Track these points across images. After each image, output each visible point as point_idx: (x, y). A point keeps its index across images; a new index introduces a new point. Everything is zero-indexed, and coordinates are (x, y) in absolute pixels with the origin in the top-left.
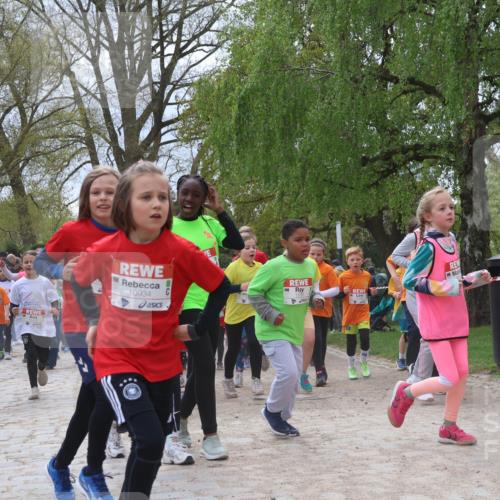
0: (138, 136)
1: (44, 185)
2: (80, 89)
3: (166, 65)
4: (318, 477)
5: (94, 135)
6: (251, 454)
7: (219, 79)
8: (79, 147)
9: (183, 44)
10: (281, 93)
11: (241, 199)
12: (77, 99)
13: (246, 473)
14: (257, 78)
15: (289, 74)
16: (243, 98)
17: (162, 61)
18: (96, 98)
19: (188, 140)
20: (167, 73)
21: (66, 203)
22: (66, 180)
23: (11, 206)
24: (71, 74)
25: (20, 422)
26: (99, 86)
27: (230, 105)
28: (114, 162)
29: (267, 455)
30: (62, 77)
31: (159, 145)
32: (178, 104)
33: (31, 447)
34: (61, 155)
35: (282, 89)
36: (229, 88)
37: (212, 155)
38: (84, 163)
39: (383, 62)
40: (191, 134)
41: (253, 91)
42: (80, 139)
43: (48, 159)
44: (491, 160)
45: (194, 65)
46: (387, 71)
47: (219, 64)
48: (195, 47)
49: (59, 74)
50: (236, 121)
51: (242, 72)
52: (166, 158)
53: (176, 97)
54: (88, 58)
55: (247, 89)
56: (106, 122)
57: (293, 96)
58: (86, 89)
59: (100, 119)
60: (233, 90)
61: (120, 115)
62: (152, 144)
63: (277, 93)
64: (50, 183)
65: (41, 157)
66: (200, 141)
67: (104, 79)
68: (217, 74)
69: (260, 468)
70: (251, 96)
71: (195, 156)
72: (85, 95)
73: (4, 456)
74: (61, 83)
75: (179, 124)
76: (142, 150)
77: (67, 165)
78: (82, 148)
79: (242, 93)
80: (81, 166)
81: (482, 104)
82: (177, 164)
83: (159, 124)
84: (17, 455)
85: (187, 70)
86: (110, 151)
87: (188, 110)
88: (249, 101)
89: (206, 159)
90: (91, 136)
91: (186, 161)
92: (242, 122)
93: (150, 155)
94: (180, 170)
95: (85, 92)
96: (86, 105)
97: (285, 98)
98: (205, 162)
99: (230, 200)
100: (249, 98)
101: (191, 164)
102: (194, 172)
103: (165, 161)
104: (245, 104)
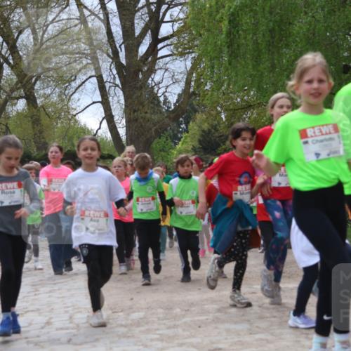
0: (137, 51)
1: (55, 98)
2: (85, 10)
5: (98, 51)
8: (84, 62)
10: (267, 9)
11: (231, 107)
12: (83, 20)
16: (233, 14)
18: (99, 18)
19: (182, 55)
21: (74, 113)
22: (74, 93)
23: (26, 116)
25: (38, 310)
26: (101, 7)
27: (221, 22)
28: (117, 76)
29: (262, 340)
30: (68, 1)
31: (156, 59)
32: (173, 21)
33: (48, 333)
34: (69, 70)
35: (269, 4)
37: (204, 68)
38: (90, 77)
40: (185, 49)
41: (242, 7)
50: (227, 35)
53: (171, 15)
55: (236, 6)
56: (108, 41)
57: (278, 11)
58: (90, 11)
59: (103, 36)
60: (224, 7)
61: (121, 33)
62: (150, 59)
63: (264, 9)
64: (59, 96)
65: (51, 72)
66: (193, 55)
70: (240, 13)
71: (189, 68)
72: (89, 15)
73: (25, 340)
74: (68, 5)
75: (174, 40)
76: (141, 64)
77: (75, 80)
78: (88, 64)
79: (231, 10)
80: (87, 80)
82: (173, 76)
83: (156, 41)
84: (36, 339)
86: (113, 66)
87: (182, 27)
88: (238, 16)
89: (199, 70)
90: (95, 53)
91: (181, 73)
92: (232, 36)
93: (148, 69)
94: (176, 82)
95: (89, 13)
96: (90, 25)
97: (271, 13)
98: (198, 74)
99: (221, 107)
100: (238, 14)
101: (185, 77)
102: (188, 83)
103: (162, 74)
104: (235, 19)
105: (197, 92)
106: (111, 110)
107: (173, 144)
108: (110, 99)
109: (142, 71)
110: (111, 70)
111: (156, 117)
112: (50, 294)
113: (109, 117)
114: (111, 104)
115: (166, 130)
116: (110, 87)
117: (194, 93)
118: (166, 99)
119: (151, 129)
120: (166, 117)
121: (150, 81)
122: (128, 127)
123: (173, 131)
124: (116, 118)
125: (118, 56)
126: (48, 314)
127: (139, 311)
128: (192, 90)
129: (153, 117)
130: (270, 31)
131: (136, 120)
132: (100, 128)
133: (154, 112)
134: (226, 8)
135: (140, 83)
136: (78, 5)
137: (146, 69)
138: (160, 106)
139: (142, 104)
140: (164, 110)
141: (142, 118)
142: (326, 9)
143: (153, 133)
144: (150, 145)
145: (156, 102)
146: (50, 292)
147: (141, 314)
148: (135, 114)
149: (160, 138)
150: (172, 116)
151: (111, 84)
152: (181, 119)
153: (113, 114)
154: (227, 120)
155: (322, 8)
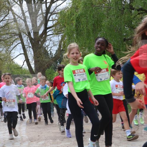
1: (4, 52)
2: (16, 16)
3: (48, 6)
7: (68, 11)
8: (16, 37)
10: (92, 15)
12: (15, 20)
15: (95, 8)
16: (77, 18)
17: (46, 5)
18: (22, 19)
19: (57, 34)
20: (48, 9)
21: (12, 59)
22: (12, 50)
24: (12, 10)
26: (23, 14)
27: (73, 21)
28: (30, 43)
30: (9, 12)
31: (46, 36)
32: (53, 20)
34: (10, 41)
35: (92, 14)
36: (72, 14)
38: (19, 44)
39: (130, 3)
41: (81, 15)
42: (16, 35)
43: (5, 42)
45: (58, 6)
46: (132, 6)
47: (68, 5)
49: (7, 11)
50: (75, 26)
51: (77, 8)
52: (50, 41)
53: (52, 18)
54: (18, 4)
55: (79, 14)
56: (26, 28)
57: (96, 16)
58: (18, 16)
59: (23, 26)
60: (74, 15)
62: (44, 36)
63: (90, 16)
64: (6, 51)
65: (2, 42)
66: (62, 34)
67: (25, 12)
68: (67, 9)
72: (18, 18)
74: (8, 14)
75: (54, 28)
76: (40, 38)
77: (12, 44)
78: (17, 38)
79: (77, 16)
80: (17, 44)
82: (54, 43)
83: (46, 28)
85: (56, 8)
86: (28, 39)
87: (57, 23)
88: (80, 19)
89: (64, 41)
90: (21, 33)
91: (57, 42)
92: (77, 27)
93: (43, 40)
94: (55, 45)
95: (17, 17)
96: (18, 22)
97: (93, 17)
98: (64, 42)
100: (80, 17)
101: (59, 43)
102: (60, 46)
103: (49, 42)
104: (78, 20)
105: (64, 50)
106: (28, 57)
107: (54, 71)
108: (27, 52)
109: (40, 41)
110: (28, 41)
111: (47, 60)
112: (4, 134)
113: (27, 60)
114: (28, 55)
115: (51, 65)
116: (27, 47)
117: (62, 50)
118: (51, 52)
119: (45, 65)
120: (51, 60)
121: (44, 45)
122: (35, 64)
123: (54, 65)
124: (30, 60)
125: (30, 35)
126: (3, 143)
127: (42, 141)
128: (62, 49)
129: (46, 60)
130: (93, 25)
131: (39, 61)
132: (23, 65)
133: (46, 58)
135: (40, 46)
136: (13, 14)
137: (42, 40)
138: (49, 55)
139: (41, 54)
140: (50, 57)
141: (41, 60)
142: (116, 16)
143: (46, 67)
144: (45, 72)
145: (47, 54)
146: (4, 133)
147: (43, 142)
148: (38, 59)
149: (49, 69)
150: (54, 59)
151: (28, 46)
152: (57, 61)
153: (29, 59)
155: (114, 15)
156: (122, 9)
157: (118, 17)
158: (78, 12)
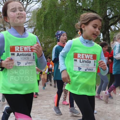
3: (25, 6)
4: (67, 115)
6: (49, 110)
9: (29, 1)
10: (55, 14)
13: (48, 115)
14: (49, 10)
19: (31, 27)
39: (82, 5)
41: (48, 13)
42: (2, 27)
44: (111, 30)
45: (32, 7)
47: (38, 7)
48: (32, 2)
50: (43, 22)
51: (45, 9)
55: (46, 13)
57: (58, 15)
60: (42, 13)
63: (54, 14)
66: (34, 27)
68: (38, 9)
69: (51, 114)
70: (47, 15)
71: (33, 31)
79: (45, 14)
81: (108, 16)
89: (36, 32)
92: (45, 22)
97: (56, 15)
99: (42, 42)
104: (46, 17)
130: (56, 20)
134: (43, 14)
142: (72, 14)
154: (44, 46)
155: (71, 14)
156: (76, 10)
157: (73, 15)
158: (45, 11)
